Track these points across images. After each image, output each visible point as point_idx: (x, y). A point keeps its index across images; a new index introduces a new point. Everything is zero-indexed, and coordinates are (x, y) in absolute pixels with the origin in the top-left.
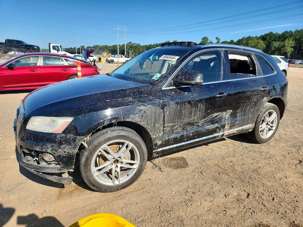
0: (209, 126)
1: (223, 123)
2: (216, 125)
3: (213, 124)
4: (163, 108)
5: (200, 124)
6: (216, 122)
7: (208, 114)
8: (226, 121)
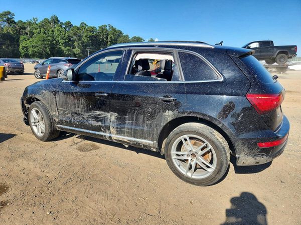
0: (93, 122)
1: (107, 124)
2: (100, 123)
3: (98, 121)
4: (55, 95)
5: (85, 117)
6: (100, 121)
7: (90, 110)
8: (111, 123)
